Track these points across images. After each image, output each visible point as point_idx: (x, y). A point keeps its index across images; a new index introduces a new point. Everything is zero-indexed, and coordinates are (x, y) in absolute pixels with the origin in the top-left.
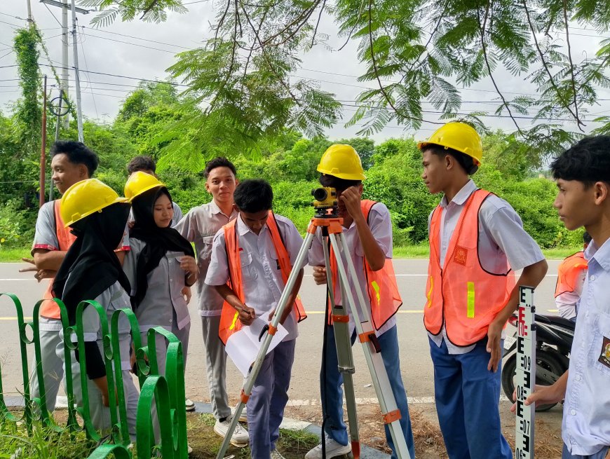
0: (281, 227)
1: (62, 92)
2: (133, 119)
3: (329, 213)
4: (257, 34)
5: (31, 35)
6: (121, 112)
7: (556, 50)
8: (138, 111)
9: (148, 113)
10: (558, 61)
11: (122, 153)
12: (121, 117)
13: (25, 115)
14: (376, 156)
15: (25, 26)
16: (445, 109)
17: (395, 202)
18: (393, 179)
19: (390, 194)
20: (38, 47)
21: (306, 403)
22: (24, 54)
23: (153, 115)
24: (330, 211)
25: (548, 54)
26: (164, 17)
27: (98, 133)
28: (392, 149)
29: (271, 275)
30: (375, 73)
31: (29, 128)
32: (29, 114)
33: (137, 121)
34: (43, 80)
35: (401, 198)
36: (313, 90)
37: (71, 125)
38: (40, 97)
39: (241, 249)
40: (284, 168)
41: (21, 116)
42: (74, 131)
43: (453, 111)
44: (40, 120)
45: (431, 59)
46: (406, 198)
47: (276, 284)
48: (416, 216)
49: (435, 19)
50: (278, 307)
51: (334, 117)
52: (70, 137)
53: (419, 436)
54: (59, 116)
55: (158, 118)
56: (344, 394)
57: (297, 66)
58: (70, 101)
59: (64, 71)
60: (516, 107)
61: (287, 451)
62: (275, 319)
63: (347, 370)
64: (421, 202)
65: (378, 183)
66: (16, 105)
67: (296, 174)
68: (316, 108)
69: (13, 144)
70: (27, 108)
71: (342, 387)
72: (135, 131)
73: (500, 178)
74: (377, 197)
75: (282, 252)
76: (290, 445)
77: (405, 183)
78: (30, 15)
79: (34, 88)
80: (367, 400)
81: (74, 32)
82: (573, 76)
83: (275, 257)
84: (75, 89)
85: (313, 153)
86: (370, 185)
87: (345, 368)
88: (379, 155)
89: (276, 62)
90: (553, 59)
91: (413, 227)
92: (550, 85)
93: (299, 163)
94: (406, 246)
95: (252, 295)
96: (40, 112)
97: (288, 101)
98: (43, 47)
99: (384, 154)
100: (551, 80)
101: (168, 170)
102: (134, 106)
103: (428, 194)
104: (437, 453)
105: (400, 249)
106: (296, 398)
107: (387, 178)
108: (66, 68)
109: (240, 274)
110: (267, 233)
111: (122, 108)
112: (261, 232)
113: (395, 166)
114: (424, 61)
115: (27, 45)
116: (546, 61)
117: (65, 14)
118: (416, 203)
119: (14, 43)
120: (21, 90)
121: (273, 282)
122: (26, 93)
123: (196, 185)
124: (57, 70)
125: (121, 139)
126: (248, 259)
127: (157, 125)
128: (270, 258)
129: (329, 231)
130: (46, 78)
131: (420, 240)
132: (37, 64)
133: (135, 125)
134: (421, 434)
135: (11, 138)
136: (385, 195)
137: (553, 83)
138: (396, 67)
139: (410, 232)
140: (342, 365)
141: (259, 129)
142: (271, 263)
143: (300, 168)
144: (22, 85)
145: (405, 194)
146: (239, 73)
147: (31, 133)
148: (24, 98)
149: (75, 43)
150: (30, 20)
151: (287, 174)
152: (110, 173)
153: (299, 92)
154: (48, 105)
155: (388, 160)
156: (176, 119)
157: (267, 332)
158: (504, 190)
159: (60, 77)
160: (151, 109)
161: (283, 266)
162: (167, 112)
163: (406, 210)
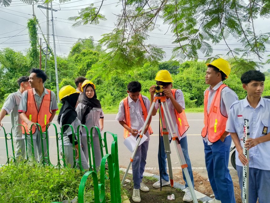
0: (144, 100)
1: (47, 45)
2: (76, 55)
3: (161, 95)
4: (132, 27)
5: (34, 21)
6: (70, 52)
7: (249, 30)
8: (78, 52)
9: (82, 53)
10: (251, 34)
11: (72, 69)
12: (71, 54)
13: (32, 55)
14: (180, 68)
15: (32, 18)
16: (206, 53)
17: (189, 89)
18: (188, 79)
19: (187, 85)
20: (37, 26)
21: (152, 169)
22: (31, 29)
23: (84, 53)
24: (161, 94)
25: (247, 32)
26: (98, 23)
27: (62, 61)
28: (187, 66)
29: (140, 117)
30: (178, 41)
31: (34, 60)
32: (34, 54)
33: (78, 56)
34: (40, 40)
35: (191, 87)
36: (154, 47)
37: (51, 58)
38: (38, 47)
39: (130, 108)
40: (140, 75)
41: (31, 56)
42: (52, 61)
43: (210, 54)
44: (38, 57)
45: (200, 35)
46: (194, 87)
47: (142, 120)
48: (198, 95)
49: (201, 20)
50: (143, 129)
51: (162, 57)
52: (51, 64)
53: (197, 181)
54: (47, 55)
55: (86, 55)
56: (167, 162)
57: (148, 38)
58: (50, 48)
59: (47, 36)
60: (235, 52)
61: (146, 183)
62: (142, 133)
63: (168, 152)
64: (200, 88)
65: (181, 80)
66: (28, 50)
67: (145, 77)
68: (155, 54)
69: (27, 67)
70: (33, 52)
71: (166, 159)
72: (77, 60)
73: (236, 77)
74: (181, 86)
75: (144, 109)
76: (147, 181)
77: (193, 80)
78: (34, 13)
79: (36, 44)
80: (176, 168)
81: (52, 20)
82: (256, 40)
83: (142, 111)
84: (53, 44)
85: (152, 68)
86: (177, 82)
87: (167, 152)
88: (181, 68)
89: (140, 37)
90: (249, 33)
91: (197, 100)
92: (248, 43)
93: (146, 72)
94: (194, 108)
95: (134, 124)
96: (38, 53)
97: (144, 52)
98: (39, 26)
99: (184, 68)
100: (248, 42)
101: (91, 76)
102: (76, 50)
103: (204, 85)
104: (204, 187)
105: (191, 109)
106: (148, 167)
107: (185, 78)
108: (48, 35)
109: (129, 117)
110: (139, 102)
111: (71, 50)
112: (137, 101)
113: (189, 73)
114: (197, 36)
115: (33, 25)
116: (246, 34)
117: (48, 12)
118: (198, 89)
119: (27, 25)
120: (31, 44)
121: (141, 120)
122: (32, 45)
123: (103, 83)
124: (45, 35)
125: (71, 64)
126: (132, 111)
127: (86, 57)
128: (140, 111)
129: (161, 101)
130: (41, 39)
131: (200, 105)
132: (37, 33)
133: (77, 57)
134: (198, 180)
135: (26, 64)
136: (184, 86)
137: (249, 42)
138: (186, 38)
139: (196, 102)
140: (166, 150)
141: (133, 63)
142: (140, 113)
143: (147, 75)
144: (31, 42)
145: (193, 85)
146: (125, 41)
147: (35, 62)
148: (31, 48)
149: (53, 25)
150: (34, 15)
151: (141, 77)
152: (67, 79)
153: (149, 48)
154: (42, 50)
155: (186, 70)
156: (94, 55)
157: (139, 137)
158: (238, 83)
159: (46, 39)
160: (83, 51)
161: (144, 114)
162: (90, 52)
163: (194, 92)
